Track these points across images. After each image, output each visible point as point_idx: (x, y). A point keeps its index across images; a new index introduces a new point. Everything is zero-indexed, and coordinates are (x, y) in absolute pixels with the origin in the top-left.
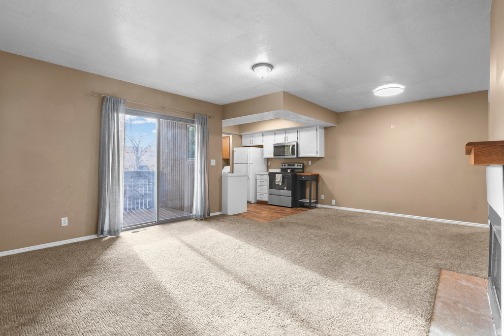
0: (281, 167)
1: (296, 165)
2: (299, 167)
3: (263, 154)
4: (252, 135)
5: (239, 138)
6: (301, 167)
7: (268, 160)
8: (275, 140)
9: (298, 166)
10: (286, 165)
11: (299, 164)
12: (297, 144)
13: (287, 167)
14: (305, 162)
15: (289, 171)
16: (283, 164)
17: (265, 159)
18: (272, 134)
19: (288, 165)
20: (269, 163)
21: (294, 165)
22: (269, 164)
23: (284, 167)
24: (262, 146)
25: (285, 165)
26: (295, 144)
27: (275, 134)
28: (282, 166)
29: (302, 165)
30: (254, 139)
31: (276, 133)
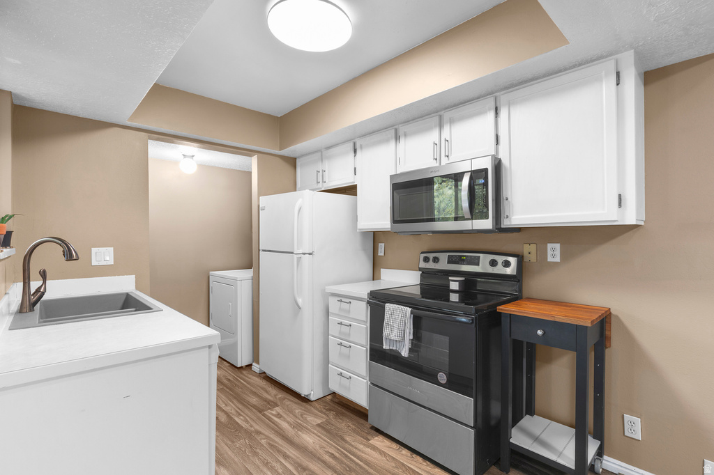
0: (423, 265)
1: (485, 259)
2: (500, 270)
3: (355, 218)
4: (322, 153)
5: (287, 168)
6: (510, 271)
7: (376, 237)
8: (398, 161)
9: (493, 263)
10: (444, 257)
11: (500, 259)
12: (498, 166)
13: (443, 265)
14: (529, 250)
15: (454, 286)
16: (431, 256)
17: (365, 234)
18: (387, 141)
19: (451, 261)
20: (381, 246)
21: (476, 262)
22: (381, 253)
23: (431, 265)
24: (350, 190)
25: (436, 260)
26: (486, 164)
27: (397, 138)
28: (426, 260)
29: (513, 260)
30: (326, 165)
31: (401, 133)
